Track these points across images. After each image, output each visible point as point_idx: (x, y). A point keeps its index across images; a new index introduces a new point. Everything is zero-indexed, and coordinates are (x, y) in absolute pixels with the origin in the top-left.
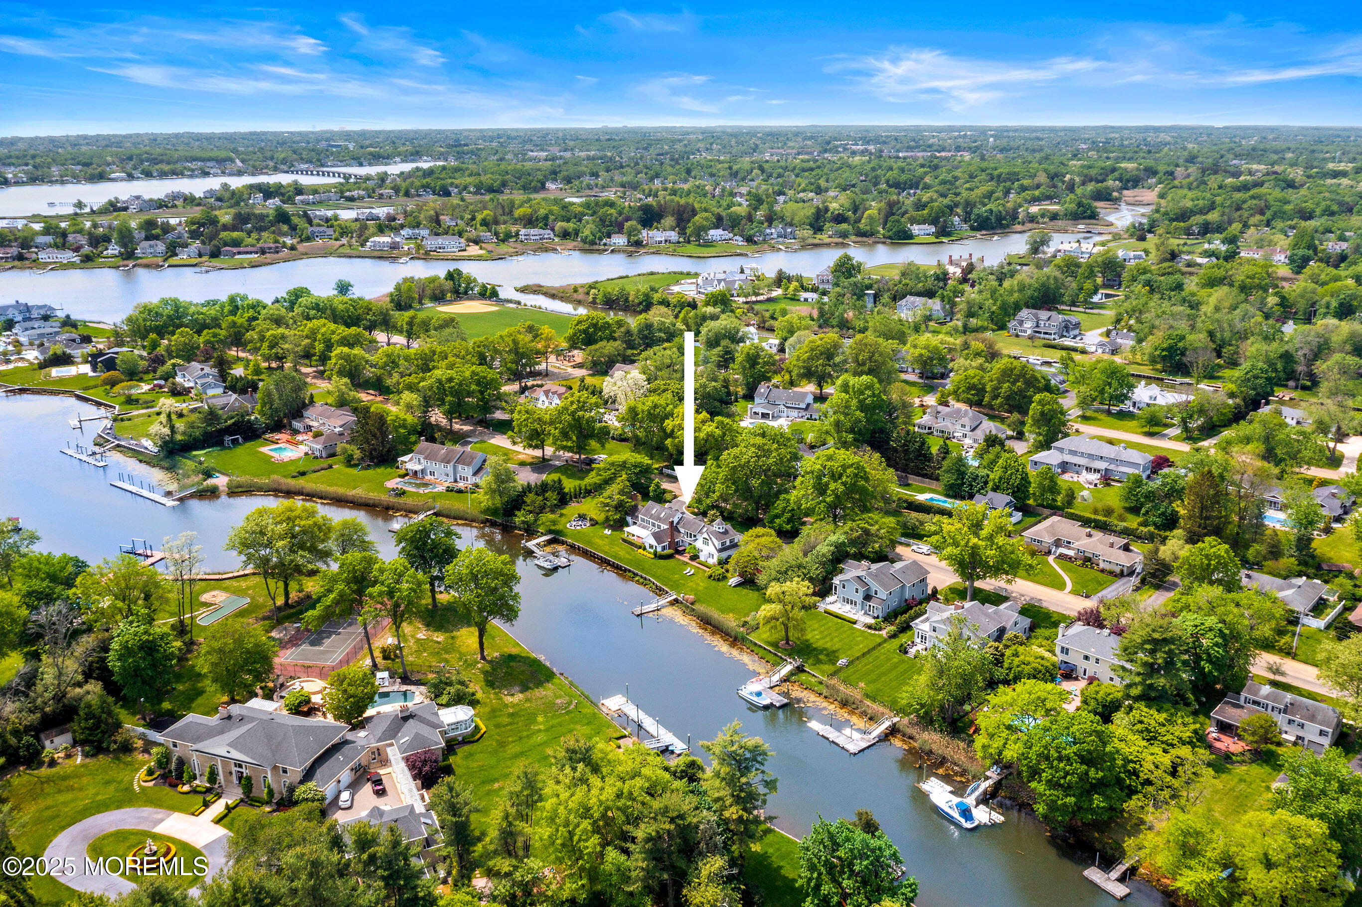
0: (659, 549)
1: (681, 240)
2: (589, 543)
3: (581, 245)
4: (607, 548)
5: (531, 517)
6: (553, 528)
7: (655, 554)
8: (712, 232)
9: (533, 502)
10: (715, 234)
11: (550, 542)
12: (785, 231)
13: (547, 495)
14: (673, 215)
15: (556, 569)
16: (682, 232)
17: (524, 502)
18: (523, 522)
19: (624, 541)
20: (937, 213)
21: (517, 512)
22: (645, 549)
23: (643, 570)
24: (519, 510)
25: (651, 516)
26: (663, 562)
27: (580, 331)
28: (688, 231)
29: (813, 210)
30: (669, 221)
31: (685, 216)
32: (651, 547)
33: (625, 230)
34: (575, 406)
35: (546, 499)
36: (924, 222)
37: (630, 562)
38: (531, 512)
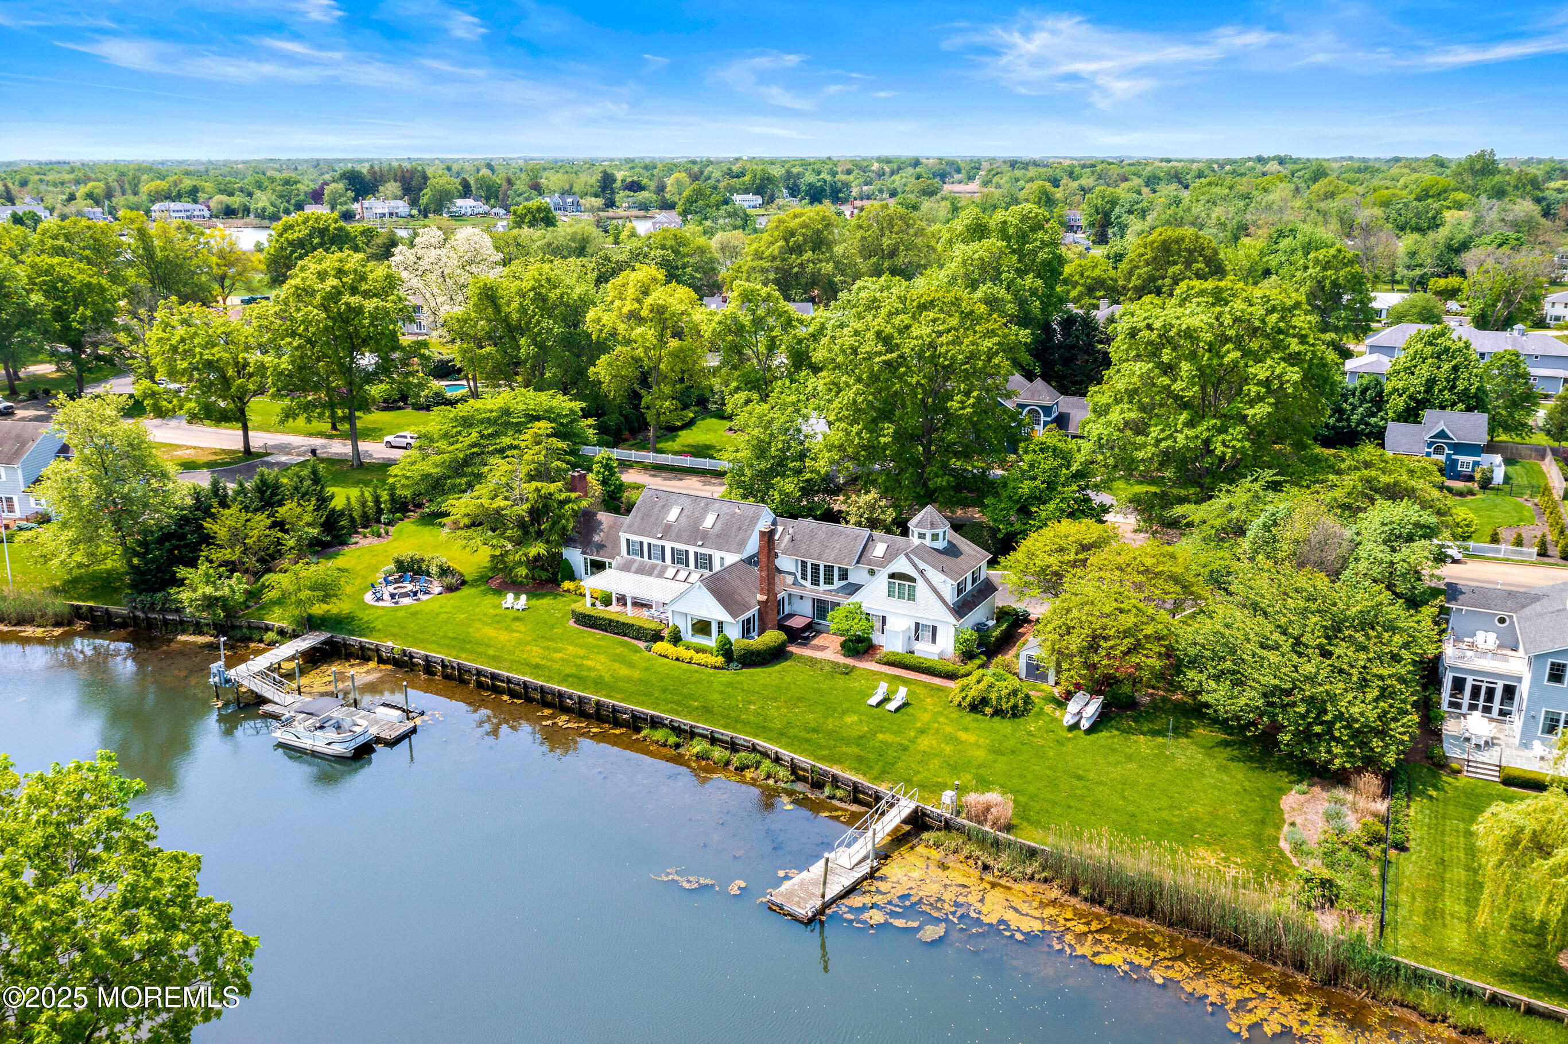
0: (734, 633)
1: (415, 212)
2: (462, 642)
3: (257, 221)
4: (534, 653)
5: (236, 586)
6: (318, 609)
7: (727, 651)
8: (460, 202)
9: (237, 537)
10: (464, 204)
11: (314, 658)
12: (564, 202)
13: (282, 511)
14: (395, 181)
15: (363, 752)
16: (414, 203)
17: (208, 539)
18: (210, 602)
19: (586, 620)
20: (762, 179)
21: (182, 572)
22: (676, 639)
23: (707, 711)
24: (193, 563)
25: (667, 531)
26: (760, 675)
27: (290, 243)
28: (424, 201)
29: (599, 176)
30: (392, 187)
31: (414, 183)
32: (702, 627)
33: (326, 197)
34: (332, 282)
35: (279, 525)
36: (746, 191)
37: (644, 689)
38: (232, 567)
